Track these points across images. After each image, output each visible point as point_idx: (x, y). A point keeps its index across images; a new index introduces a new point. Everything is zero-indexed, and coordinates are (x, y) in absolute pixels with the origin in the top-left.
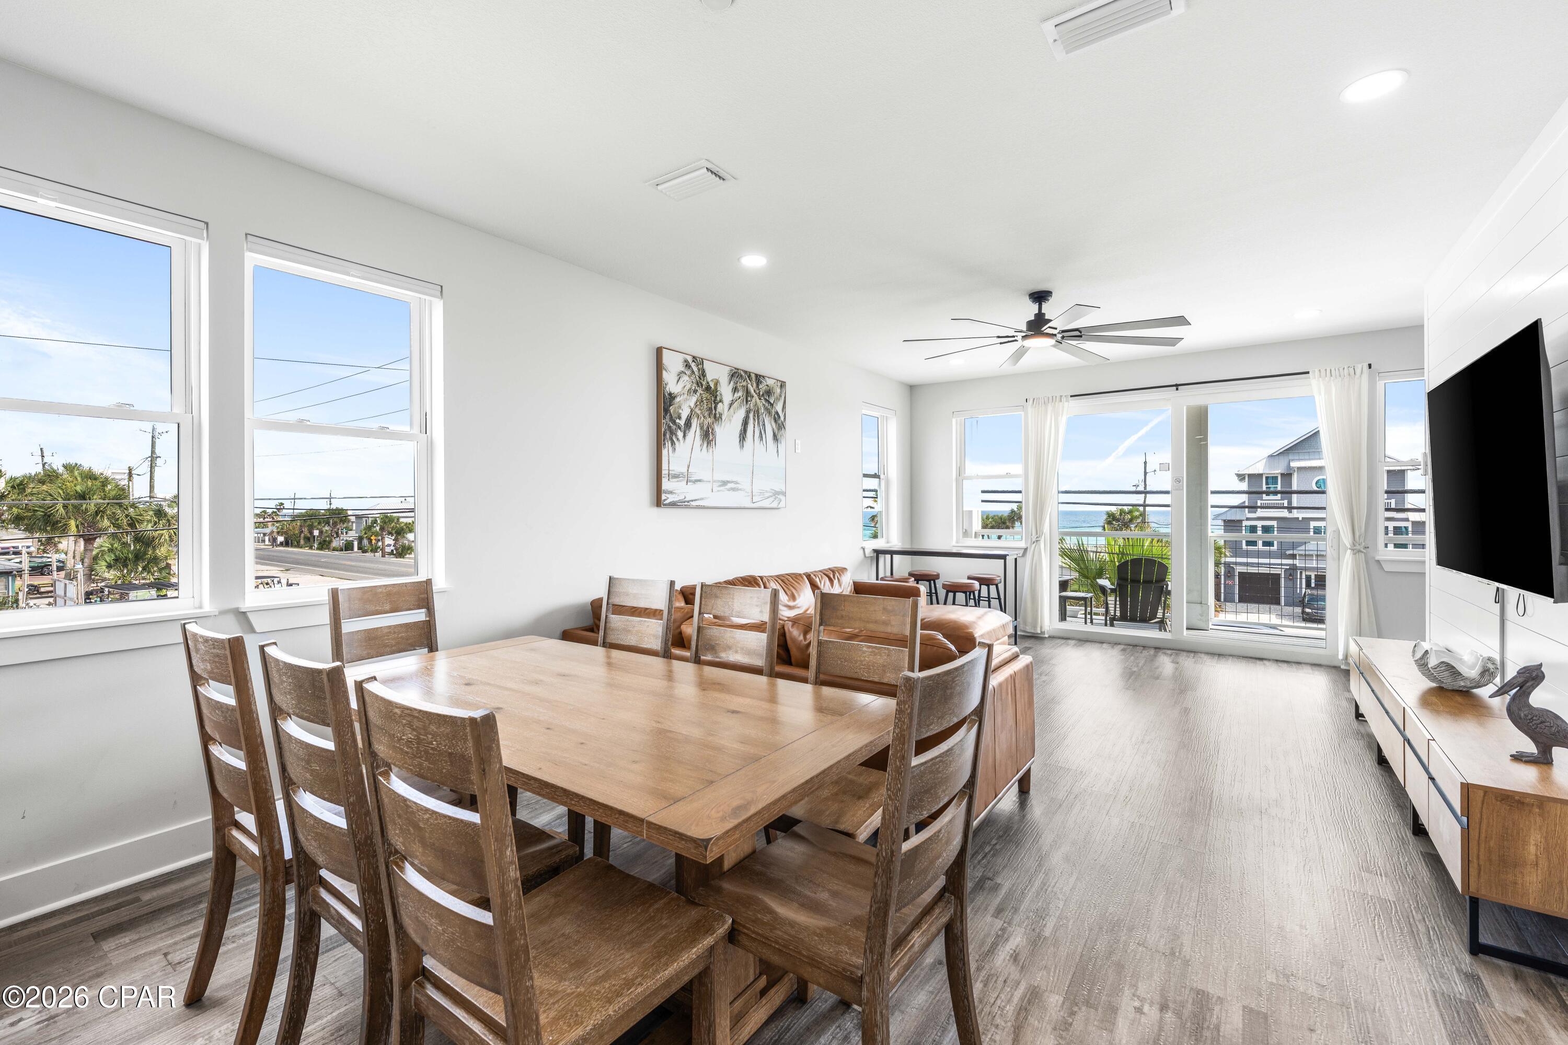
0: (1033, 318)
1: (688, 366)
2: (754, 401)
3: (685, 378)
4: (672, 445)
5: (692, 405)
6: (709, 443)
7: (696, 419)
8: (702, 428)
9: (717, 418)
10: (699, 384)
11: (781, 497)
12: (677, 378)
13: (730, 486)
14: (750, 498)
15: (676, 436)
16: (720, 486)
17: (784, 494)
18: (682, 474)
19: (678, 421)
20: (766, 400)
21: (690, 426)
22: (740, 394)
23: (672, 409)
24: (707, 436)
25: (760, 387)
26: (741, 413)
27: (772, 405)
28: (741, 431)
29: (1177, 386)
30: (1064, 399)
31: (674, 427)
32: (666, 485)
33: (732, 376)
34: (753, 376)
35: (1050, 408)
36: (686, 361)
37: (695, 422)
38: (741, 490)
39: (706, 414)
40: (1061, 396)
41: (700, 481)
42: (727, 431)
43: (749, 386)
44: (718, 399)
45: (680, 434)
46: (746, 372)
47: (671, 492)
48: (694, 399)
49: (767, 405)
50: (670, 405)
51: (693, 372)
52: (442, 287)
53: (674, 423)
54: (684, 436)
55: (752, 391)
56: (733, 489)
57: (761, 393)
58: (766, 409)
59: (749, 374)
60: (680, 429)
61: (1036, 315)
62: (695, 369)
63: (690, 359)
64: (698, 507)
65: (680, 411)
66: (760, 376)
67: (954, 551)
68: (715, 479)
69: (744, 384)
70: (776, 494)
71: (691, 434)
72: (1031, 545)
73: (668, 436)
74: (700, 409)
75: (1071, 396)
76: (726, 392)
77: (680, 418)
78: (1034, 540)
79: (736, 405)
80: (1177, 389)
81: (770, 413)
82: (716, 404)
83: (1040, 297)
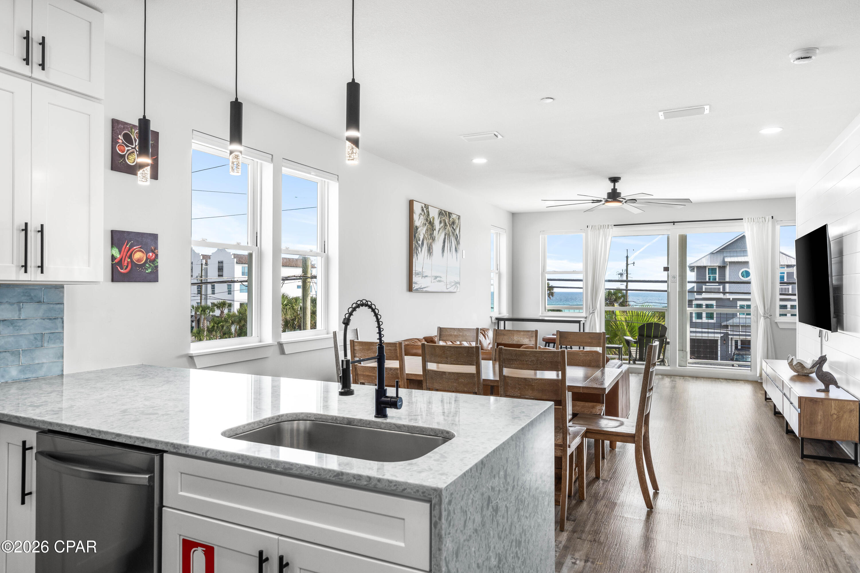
0: (610, 191)
1: (423, 210)
2: (448, 228)
3: (422, 217)
4: (416, 255)
5: (424, 233)
6: (430, 254)
7: (426, 240)
8: (428, 245)
9: (433, 239)
10: (427, 220)
11: (458, 285)
12: (419, 217)
13: (438, 279)
14: (446, 286)
15: (418, 250)
16: (434, 279)
17: (459, 283)
18: (420, 272)
19: (419, 242)
20: (452, 227)
21: (423, 245)
22: (442, 224)
23: (416, 235)
24: (430, 250)
25: (450, 220)
26: (443, 236)
27: (455, 230)
28: (443, 246)
29: (674, 223)
30: (610, 227)
31: (417, 246)
32: (415, 279)
33: (439, 214)
34: (447, 213)
35: (601, 231)
36: (422, 207)
37: (425, 243)
38: (442, 281)
39: (429, 237)
40: (608, 225)
41: (427, 276)
42: (437, 246)
43: (446, 219)
44: (434, 228)
45: (420, 249)
46: (445, 211)
47: (415, 283)
48: (425, 229)
49: (453, 230)
50: (416, 233)
52: (338, 176)
53: (417, 243)
54: (421, 251)
55: (447, 223)
56: (439, 281)
57: (451, 223)
58: (453, 233)
60: (420, 246)
61: (612, 189)
62: (425, 212)
63: (424, 206)
64: (427, 292)
65: (420, 236)
66: (450, 213)
67: (541, 318)
68: (432, 275)
69: (444, 218)
70: (456, 283)
71: (423, 249)
72: (589, 315)
73: (415, 251)
74: (427, 235)
75: (614, 225)
76: (437, 225)
77: (419, 240)
78: (591, 312)
79: (441, 231)
80: (674, 224)
81: (454, 235)
82: (433, 231)
83: (614, 180)
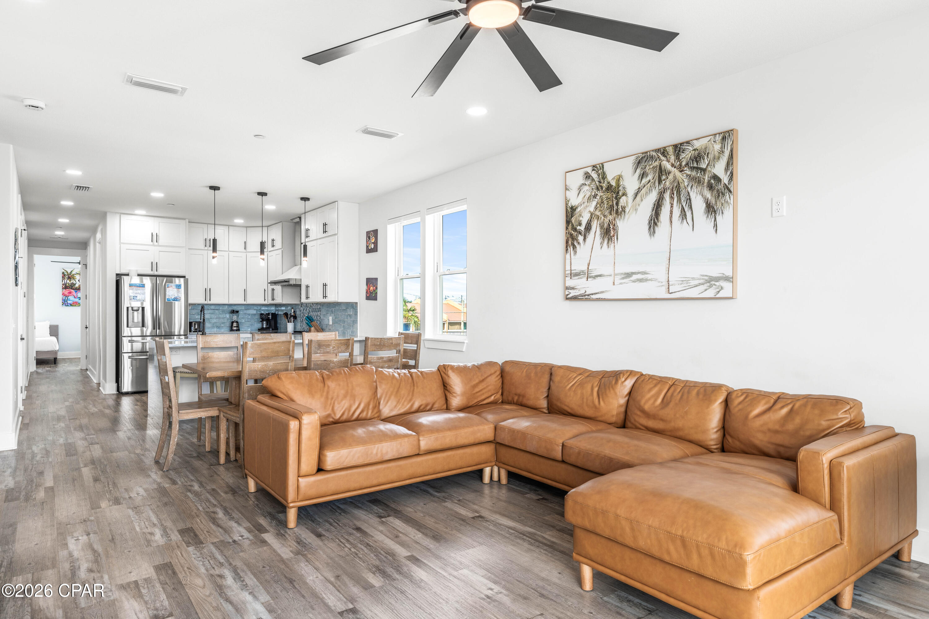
1: (588, 176)
2: (671, 177)
3: (585, 188)
4: (574, 249)
5: (592, 209)
6: (610, 239)
7: (596, 221)
8: (602, 227)
9: (621, 212)
10: (598, 188)
12: (577, 192)
13: (635, 277)
14: (664, 289)
15: (577, 240)
16: (623, 278)
18: (583, 271)
19: (578, 228)
20: (692, 168)
21: (590, 229)
22: (650, 177)
23: (573, 220)
24: (608, 232)
25: (681, 156)
26: (653, 197)
27: (704, 170)
28: (651, 216)
31: (575, 234)
33: (639, 163)
34: (671, 148)
36: (585, 174)
37: (595, 225)
38: (651, 280)
39: (607, 213)
41: (600, 276)
42: (632, 221)
43: (664, 163)
44: (621, 193)
45: (581, 238)
46: (658, 150)
47: (573, 288)
48: (592, 204)
49: (694, 173)
50: (572, 217)
51: (593, 180)
53: (575, 230)
54: (585, 239)
55: (668, 166)
56: (641, 280)
57: (684, 163)
59: (663, 152)
60: (580, 233)
62: (595, 176)
63: (589, 170)
64: (599, 300)
65: (581, 219)
66: (681, 144)
68: (616, 272)
69: (657, 163)
70: (711, 281)
71: (590, 237)
73: (570, 243)
74: (600, 211)
76: (632, 184)
77: (580, 224)
79: (643, 191)
81: (699, 182)
82: (618, 199)
